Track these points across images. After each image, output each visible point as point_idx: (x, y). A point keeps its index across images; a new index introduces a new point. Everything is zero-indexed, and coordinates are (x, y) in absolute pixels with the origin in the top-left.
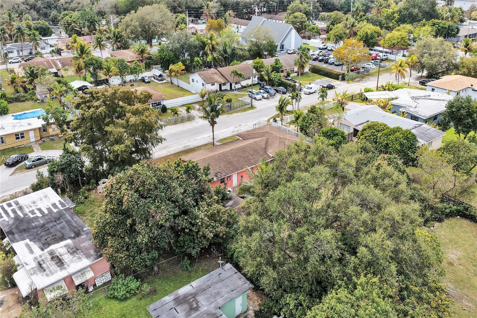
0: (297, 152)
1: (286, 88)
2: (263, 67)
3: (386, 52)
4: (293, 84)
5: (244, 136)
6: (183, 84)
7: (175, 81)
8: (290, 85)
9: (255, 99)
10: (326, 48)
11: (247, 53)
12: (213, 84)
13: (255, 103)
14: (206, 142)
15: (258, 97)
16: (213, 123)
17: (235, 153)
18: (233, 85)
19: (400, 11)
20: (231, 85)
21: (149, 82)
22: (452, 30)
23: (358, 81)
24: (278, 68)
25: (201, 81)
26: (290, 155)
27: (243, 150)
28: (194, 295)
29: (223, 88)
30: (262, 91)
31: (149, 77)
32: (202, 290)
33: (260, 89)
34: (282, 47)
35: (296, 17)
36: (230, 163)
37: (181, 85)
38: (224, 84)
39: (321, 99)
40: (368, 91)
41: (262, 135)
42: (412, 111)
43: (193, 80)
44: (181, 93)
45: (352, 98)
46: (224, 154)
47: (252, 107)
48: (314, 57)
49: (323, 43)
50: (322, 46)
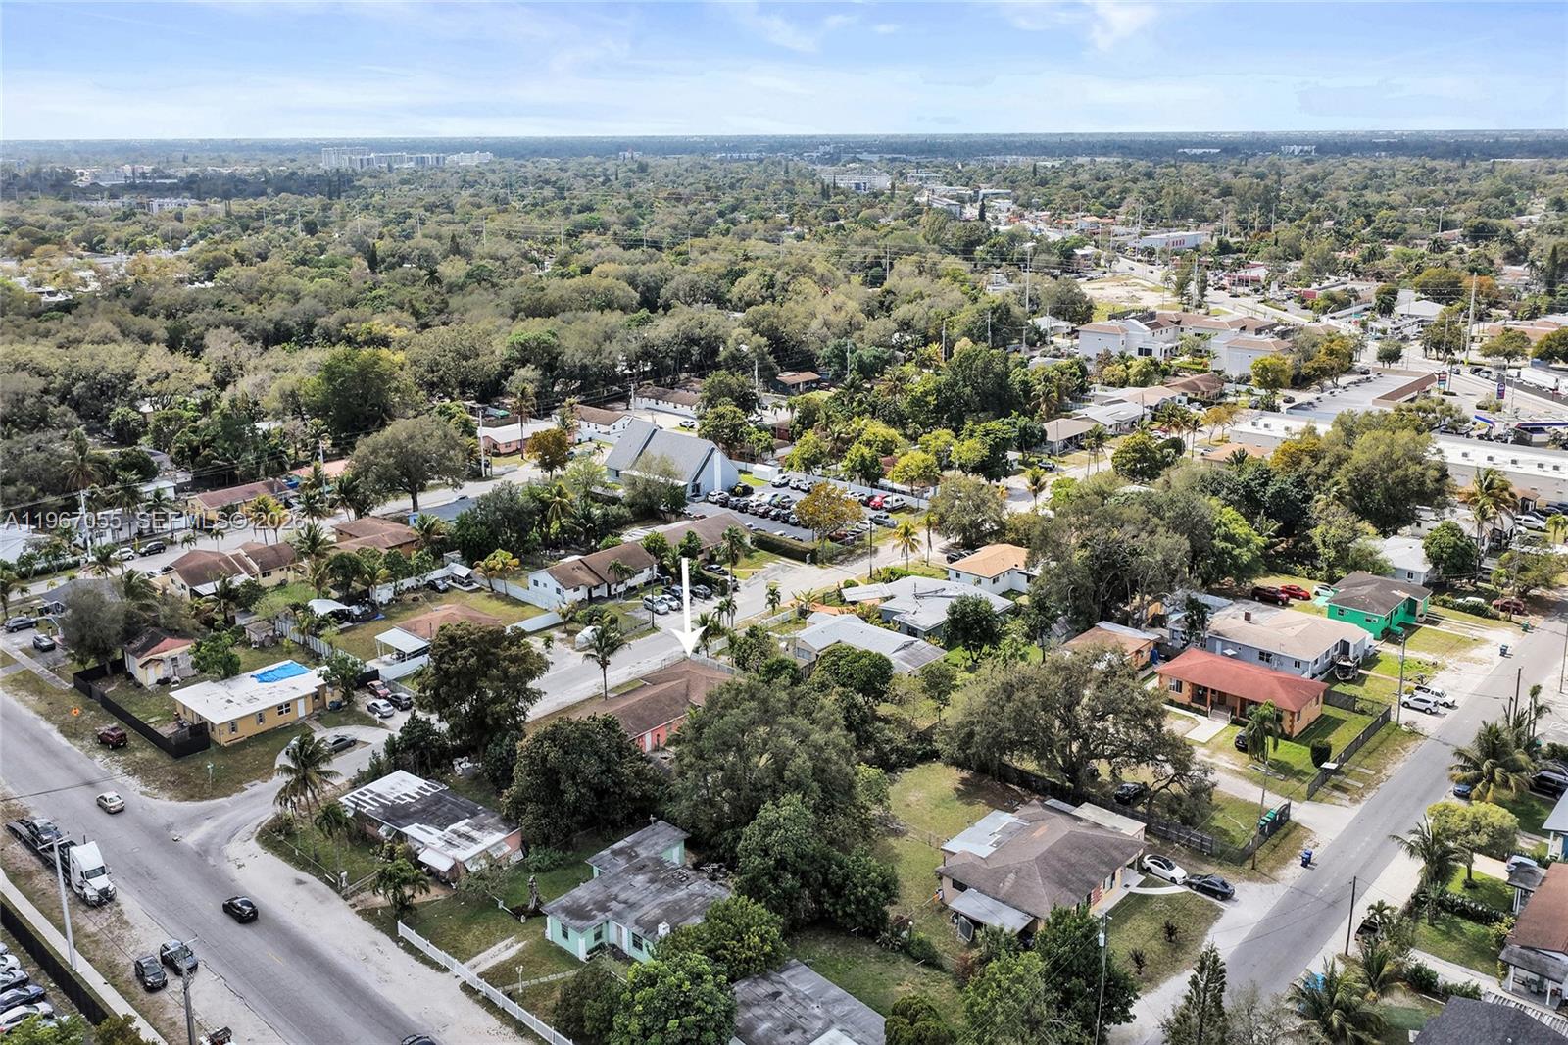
0: (729, 691)
1: (710, 587)
2: (666, 550)
3: (903, 493)
4: (722, 578)
5: (652, 679)
6: (514, 589)
7: (499, 586)
8: (716, 582)
9: (657, 612)
10: (786, 484)
11: (626, 512)
12: (577, 590)
13: (659, 620)
14: (590, 694)
15: (663, 608)
16: (604, 664)
17: (645, 704)
18: (613, 587)
19: (939, 391)
20: (609, 587)
21: (446, 591)
22: (1033, 435)
23: (842, 562)
24: (694, 549)
25: (553, 584)
26: (721, 694)
27: (656, 699)
28: (631, 847)
29: (595, 594)
30: (668, 596)
31: (443, 579)
32: (637, 843)
33: (664, 593)
34: (696, 488)
35: (721, 416)
36: (640, 718)
37: (511, 594)
38: (597, 587)
39: (770, 606)
40: (850, 585)
41: (679, 676)
42: (908, 619)
43: (536, 583)
44: (518, 610)
45: (825, 600)
46: (630, 707)
47: (654, 629)
48: (761, 510)
49: (781, 471)
50: (777, 480)
